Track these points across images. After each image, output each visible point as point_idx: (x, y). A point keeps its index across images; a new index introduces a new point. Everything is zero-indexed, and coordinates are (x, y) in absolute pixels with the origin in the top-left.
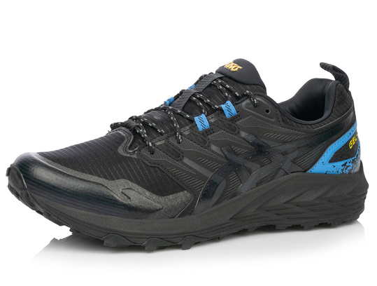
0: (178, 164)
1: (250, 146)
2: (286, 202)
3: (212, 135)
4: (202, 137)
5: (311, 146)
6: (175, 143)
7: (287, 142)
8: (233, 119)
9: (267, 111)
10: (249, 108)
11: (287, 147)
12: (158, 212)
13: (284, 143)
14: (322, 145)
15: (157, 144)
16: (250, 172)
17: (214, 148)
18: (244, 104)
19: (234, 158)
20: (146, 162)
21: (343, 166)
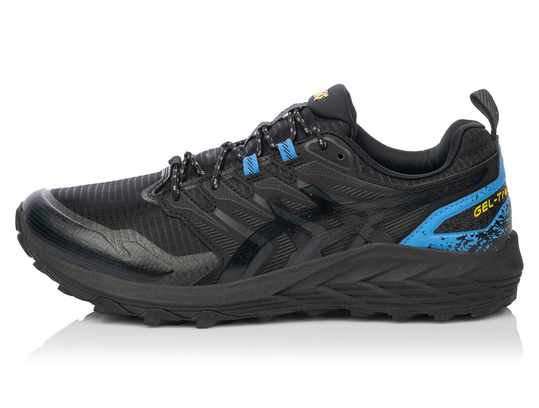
0: (206, 216)
1: (309, 201)
2: (364, 281)
3: (259, 183)
4: (245, 183)
5: (406, 208)
6: (209, 190)
7: (365, 200)
8: (291, 163)
9: (341, 156)
10: (313, 151)
11: (365, 206)
12: (168, 276)
13: (361, 200)
14: (423, 209)
15: (186, 189)
16: (309, 236)
17: (257, 199)
18: (307, 145)
19: (286, 215)
20: (166, 210)
21: (458, 239)
